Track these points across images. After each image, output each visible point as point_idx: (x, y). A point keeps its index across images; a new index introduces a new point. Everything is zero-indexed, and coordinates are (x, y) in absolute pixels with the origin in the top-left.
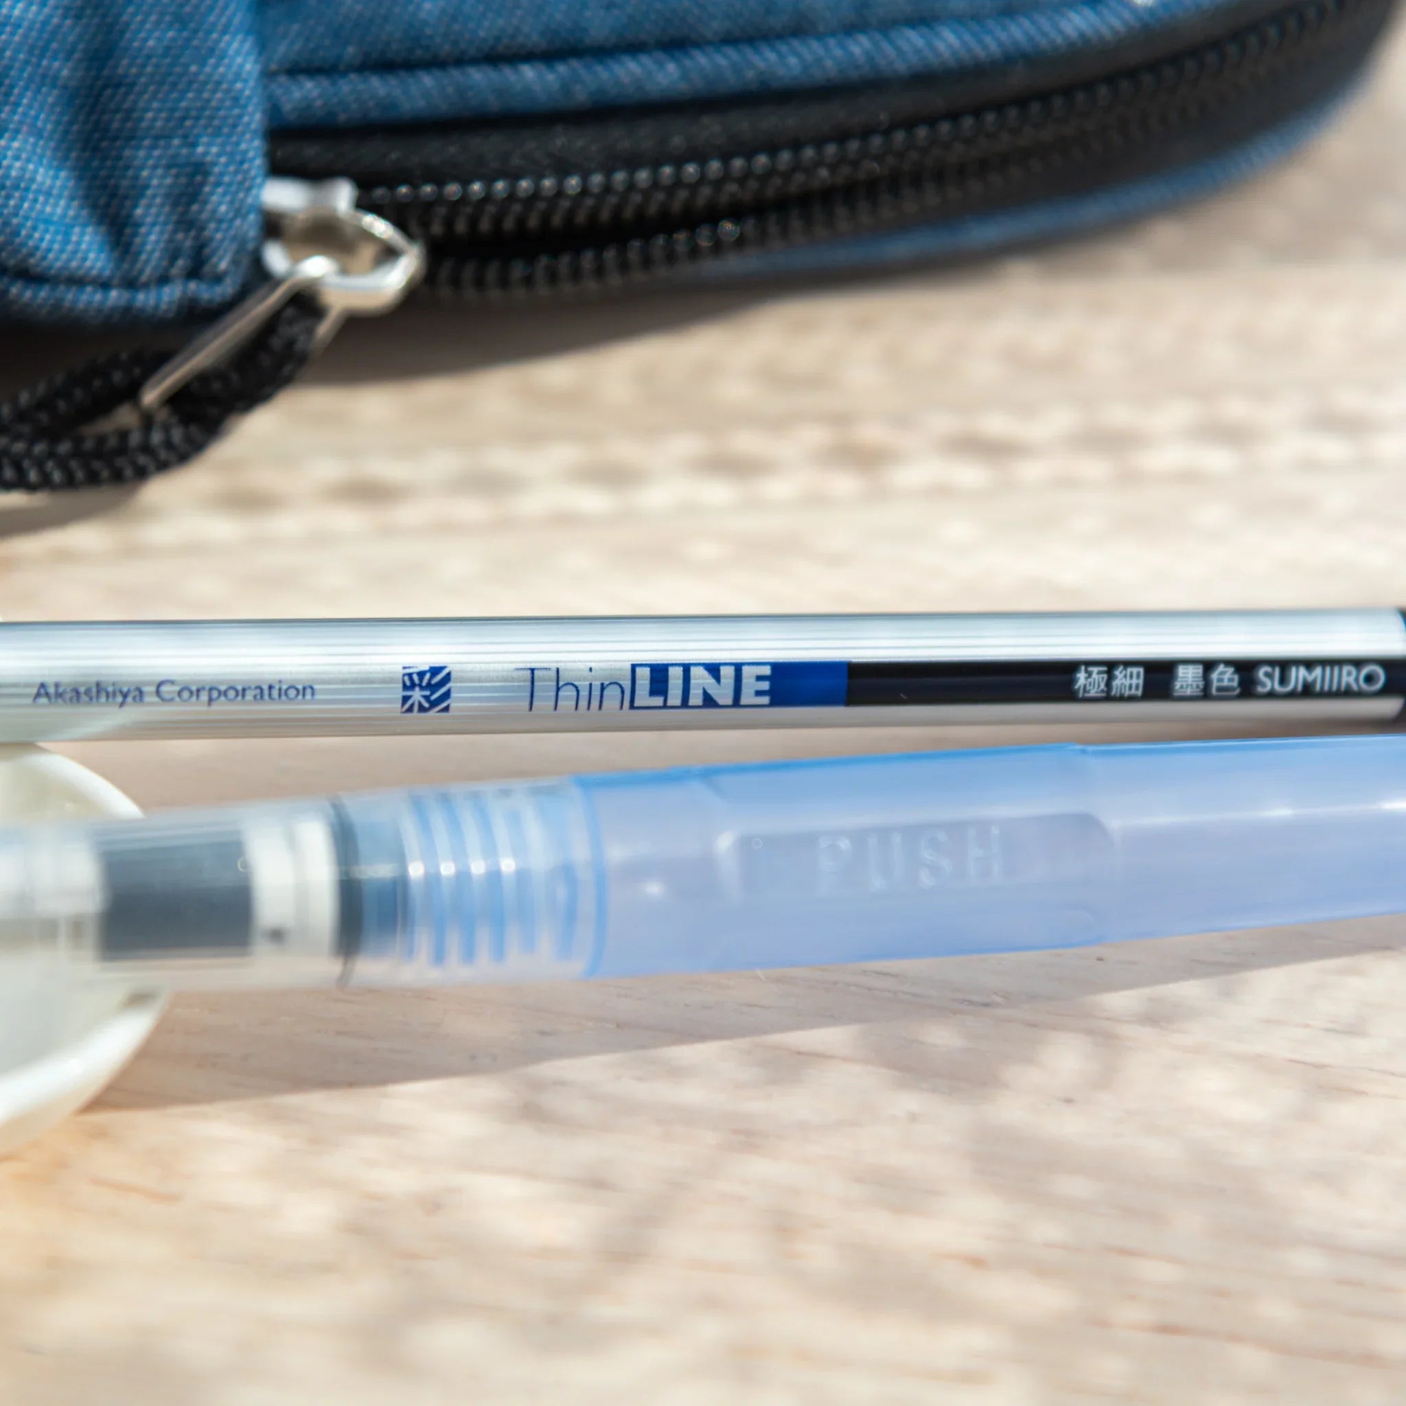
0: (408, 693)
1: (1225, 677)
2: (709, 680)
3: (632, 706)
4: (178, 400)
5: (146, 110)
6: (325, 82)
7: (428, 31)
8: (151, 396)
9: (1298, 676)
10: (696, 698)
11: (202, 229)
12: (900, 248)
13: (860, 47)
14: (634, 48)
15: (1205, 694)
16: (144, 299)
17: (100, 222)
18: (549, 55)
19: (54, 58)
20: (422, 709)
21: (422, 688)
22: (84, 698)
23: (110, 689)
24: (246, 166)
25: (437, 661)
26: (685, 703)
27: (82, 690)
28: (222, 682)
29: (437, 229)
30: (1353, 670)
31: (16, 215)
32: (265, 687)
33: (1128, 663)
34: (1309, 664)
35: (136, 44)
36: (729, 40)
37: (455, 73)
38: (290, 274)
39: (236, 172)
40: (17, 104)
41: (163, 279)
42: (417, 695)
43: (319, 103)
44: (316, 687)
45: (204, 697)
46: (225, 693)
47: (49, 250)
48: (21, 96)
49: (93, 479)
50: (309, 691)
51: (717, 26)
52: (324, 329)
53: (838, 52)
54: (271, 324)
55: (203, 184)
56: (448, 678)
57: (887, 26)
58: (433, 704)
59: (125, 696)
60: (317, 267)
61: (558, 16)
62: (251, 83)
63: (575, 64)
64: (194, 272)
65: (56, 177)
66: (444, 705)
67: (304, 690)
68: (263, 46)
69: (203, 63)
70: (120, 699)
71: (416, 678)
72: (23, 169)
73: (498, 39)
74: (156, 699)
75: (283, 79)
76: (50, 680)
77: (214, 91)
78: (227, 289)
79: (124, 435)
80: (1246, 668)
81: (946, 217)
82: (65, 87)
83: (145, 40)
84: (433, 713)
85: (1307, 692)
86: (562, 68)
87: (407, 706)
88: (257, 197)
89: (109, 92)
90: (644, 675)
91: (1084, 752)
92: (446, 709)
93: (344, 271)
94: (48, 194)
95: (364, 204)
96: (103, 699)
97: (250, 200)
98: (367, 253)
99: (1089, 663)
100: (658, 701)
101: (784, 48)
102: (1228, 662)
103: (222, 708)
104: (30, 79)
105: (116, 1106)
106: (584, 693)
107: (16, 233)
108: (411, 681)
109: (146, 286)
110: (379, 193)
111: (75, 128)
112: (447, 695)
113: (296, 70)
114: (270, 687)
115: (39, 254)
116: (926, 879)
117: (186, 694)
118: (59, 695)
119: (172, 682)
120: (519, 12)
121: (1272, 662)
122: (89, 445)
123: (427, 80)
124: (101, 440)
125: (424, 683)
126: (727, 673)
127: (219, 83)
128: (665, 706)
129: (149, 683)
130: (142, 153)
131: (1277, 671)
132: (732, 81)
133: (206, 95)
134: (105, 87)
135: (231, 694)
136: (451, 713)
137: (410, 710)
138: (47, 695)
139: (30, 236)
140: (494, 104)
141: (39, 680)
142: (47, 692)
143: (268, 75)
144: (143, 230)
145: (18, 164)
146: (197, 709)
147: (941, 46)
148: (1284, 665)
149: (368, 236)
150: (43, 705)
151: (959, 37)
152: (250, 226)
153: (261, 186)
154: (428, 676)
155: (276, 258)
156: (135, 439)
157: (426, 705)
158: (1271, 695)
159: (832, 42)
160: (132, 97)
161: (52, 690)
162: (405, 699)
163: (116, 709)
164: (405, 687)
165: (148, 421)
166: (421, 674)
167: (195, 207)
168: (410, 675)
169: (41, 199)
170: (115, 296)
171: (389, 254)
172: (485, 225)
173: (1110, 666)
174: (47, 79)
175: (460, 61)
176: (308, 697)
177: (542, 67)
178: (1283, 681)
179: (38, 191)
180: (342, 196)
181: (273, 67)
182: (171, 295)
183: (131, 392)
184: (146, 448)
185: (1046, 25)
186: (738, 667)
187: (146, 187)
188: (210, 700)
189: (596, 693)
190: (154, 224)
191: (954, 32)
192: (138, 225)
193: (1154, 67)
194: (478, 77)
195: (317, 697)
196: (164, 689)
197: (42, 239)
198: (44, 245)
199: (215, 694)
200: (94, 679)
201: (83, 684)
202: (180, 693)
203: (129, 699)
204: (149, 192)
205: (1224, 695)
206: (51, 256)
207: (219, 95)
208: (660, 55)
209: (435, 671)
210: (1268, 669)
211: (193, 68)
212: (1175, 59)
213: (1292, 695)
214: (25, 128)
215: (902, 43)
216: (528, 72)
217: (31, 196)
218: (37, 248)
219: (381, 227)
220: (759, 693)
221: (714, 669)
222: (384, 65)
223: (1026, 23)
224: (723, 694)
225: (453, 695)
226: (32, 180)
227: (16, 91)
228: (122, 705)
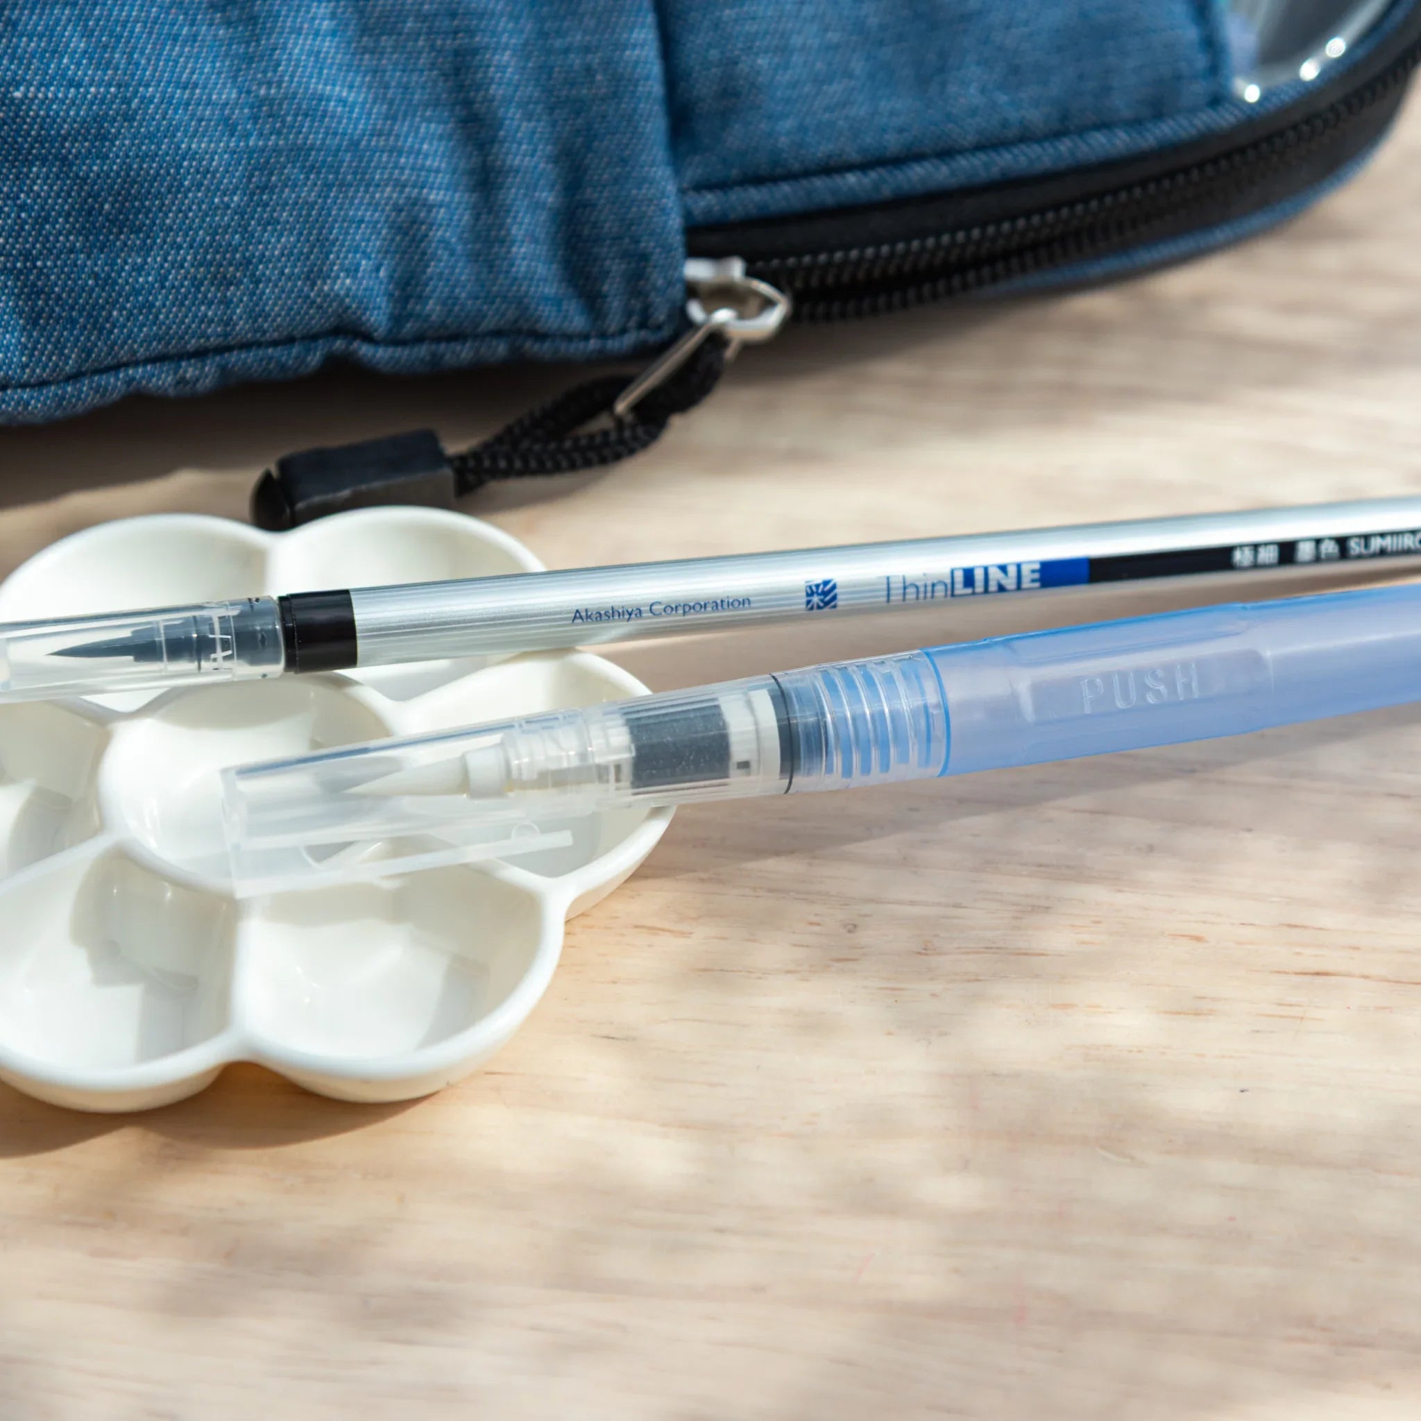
0: (809, 598)
1: (1330, 548)
2: (999, 575)
3: (953, 595)
4: (638, 408)
5: (605, 222)
6: (720, 193)
7: (784, 155)
8: (621, 407)
9: (1376, 544)
10: (993, 587)
11: (647, 296)
12: (1095, 270)
13: (1065, 146)
14: (919, 157)
15: (1317, 559)
16: (613, 345)
17: (580, 296)
18: (863, 167)
19: (542, 191)
20: (819, 607)
21: (818, 594)
22: (604, 618)
23: (620, 611)
24: (673, 253)
25: (826, 577)
26: (986, 591)
27: (603, 612)
28: (691, 601)
29: (799, 284)
30: (1411, 537)
31: (525, 297)
32: (719, 602)
33: (1266, 544)
34: (1382, 535)
35: (596, 178)
36: (979, 148)
37: (804, 182)
38: (707, 320)
39: (666, 258)
40: (521, 224)
41: (623, 331)
42: (816, 599)
43: (717, 208)
44: (751, 599)
45: (680, 611)
46: (694, 607)
47: (548, 317)
48: (523, 218)
49: (588, 464)
50: (746, 602)
51: (970, 139)
52: (730, 353)
53: (1051, 151)
54: (696, 355)
55: (645, 268)
56: (834, 587)
57: (1082, 131)
58: (826, 604)
59: (630, 614)
60: (723, 316)
61: (868, 140)
62: (672, 198)
63: (882, 171)
64: (642, 325)
65: (549, 269)
66: (833, 604)
67: (744, 602)
68: (677, 172)
69: (639, 188)
70: (627, 616)
71: (814, 589)
72: (529, 266)
73: (830, 157)
74: (650, 614)
75: (691, 193)
76: (580, 608)
77: (649, 206)
78: (666, 333)
79: (605, 434)
80: (1342, 542)
81: (1124, 248)
82: (550, 209)
83: (601, 175)
84: (826, 610)
85: (1383, 553)
86: (873, 175)
87: (810, 606)
88: (681, 272)
89: (580, 210)
90: (959, 576)
91: (1245, 608)
92: (835, 607)
93: (741, 316)
94: (546, 280)
95: (750, 273)
96: (616, 617)
97: (676, 275)
98: (753, 304)
99: (1241, 546)
100: (969, 591)
101: (1016, 151)
102: (1331, 538)
103: (692, 616)
104: (528, 207)
105: (646, 877)
106: (922, 589)
107: (527, 309)
108: (811, 592)
109: (613, 336)
110: (760, 264)
111: (560, 235)
112: (834, 598)
113: (701, 187)
114: (722, 601)
115: (543, 320)
116: (1151, 699)
117: (669, 610)
118: (588, 617)
119: (660, 603)
120: (842, 139)
121: (1359, 536)
122: (584, 442)
123: (786, 188)
124: (591, 437)
125: (820, 591)
126: (1012, 571)
127: (651, 200)
128: (974, 593)
129: (645, 605)
130: (605, 250)
131: (1362, 542)
132: (983, 176)
133: (644, 209)
134: (577, 208)
135: (698, 607)
136: (838, 608)
137: (812, 608)
138: (581, 617)
139: (536, 309)
140: (830, 200)
141: (575, 609)
142: (580, 615)
143: (682, 192)
144: (609, 299)
145: (525, 263)
146: (677, 618)
147: (1118, 142)
148: (1366, 538)
149: (756, 294)
150: (578, 624)
151: (1130, 135)
152: (677, 292)
153: (682, 265)
154: (821, 587)
155: (696, 311)
156: (613, 436)
157: (822, 604)
158: (1360, 557)
159: (1046, 145)
160: (596, 213)
161: (583, 614)
162: (808, 602)
163: (625, 623)
164: (808, 595)
165: (620, 422)
166: (817, 586)
167: (642, 283)
168: (810, 587)
169: (541, 283)
170: (593, 344)
171: (768, 303)
172: (830, 280)
173: (1256, 547)
174: (538, 205)
175: (807, 173)
176: (746, 605)
177: (859, 173)
178: (1367, 546)
179: (539, 280)
180: (736, 269)
181: (685, 185)
182: (629, 340)
183: (608, 405)
184: (621, 441)
185: (1185, 122)
186: (1019, 566)
187: (608, 272)
188: (685, 613)
189: (929, 589)
190: (615, 296)
191: (1126, 132)
192: (606, 296)
193: (1255, 145)
194: (818, 183)
195: (752, 605)
196: (654, 607)
197: (543, 311)
198: (546, 313)
199: (687, 609)
200: (610, 605)
201: (603, 609)
202: (665, 610)
203: (633, 616)
204: (611, 275)
205: (1330, 559)
206: (551, 320)
207: (652, 208)
208: (935, 161)
209: (826, 583)
210: (1357, 540)
211: (634, 192)
212: (1269, 139)
213: (1373, 556)
214: (527, 239)
215: (1092, 142)
216: (851, 178)
217: (535, 282)
218: (541, 316)
219: (764, 288)
220: (1033, 581)
221: (1003, 568)
222: (757, 180)
223: (1171, 123)
224: (1010, 583)
225: (839, 597)
226: (535, 273)
227: (520, 215)
228: (629, 620)
